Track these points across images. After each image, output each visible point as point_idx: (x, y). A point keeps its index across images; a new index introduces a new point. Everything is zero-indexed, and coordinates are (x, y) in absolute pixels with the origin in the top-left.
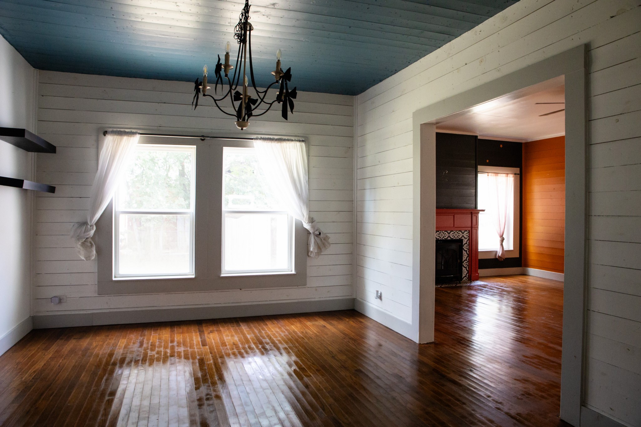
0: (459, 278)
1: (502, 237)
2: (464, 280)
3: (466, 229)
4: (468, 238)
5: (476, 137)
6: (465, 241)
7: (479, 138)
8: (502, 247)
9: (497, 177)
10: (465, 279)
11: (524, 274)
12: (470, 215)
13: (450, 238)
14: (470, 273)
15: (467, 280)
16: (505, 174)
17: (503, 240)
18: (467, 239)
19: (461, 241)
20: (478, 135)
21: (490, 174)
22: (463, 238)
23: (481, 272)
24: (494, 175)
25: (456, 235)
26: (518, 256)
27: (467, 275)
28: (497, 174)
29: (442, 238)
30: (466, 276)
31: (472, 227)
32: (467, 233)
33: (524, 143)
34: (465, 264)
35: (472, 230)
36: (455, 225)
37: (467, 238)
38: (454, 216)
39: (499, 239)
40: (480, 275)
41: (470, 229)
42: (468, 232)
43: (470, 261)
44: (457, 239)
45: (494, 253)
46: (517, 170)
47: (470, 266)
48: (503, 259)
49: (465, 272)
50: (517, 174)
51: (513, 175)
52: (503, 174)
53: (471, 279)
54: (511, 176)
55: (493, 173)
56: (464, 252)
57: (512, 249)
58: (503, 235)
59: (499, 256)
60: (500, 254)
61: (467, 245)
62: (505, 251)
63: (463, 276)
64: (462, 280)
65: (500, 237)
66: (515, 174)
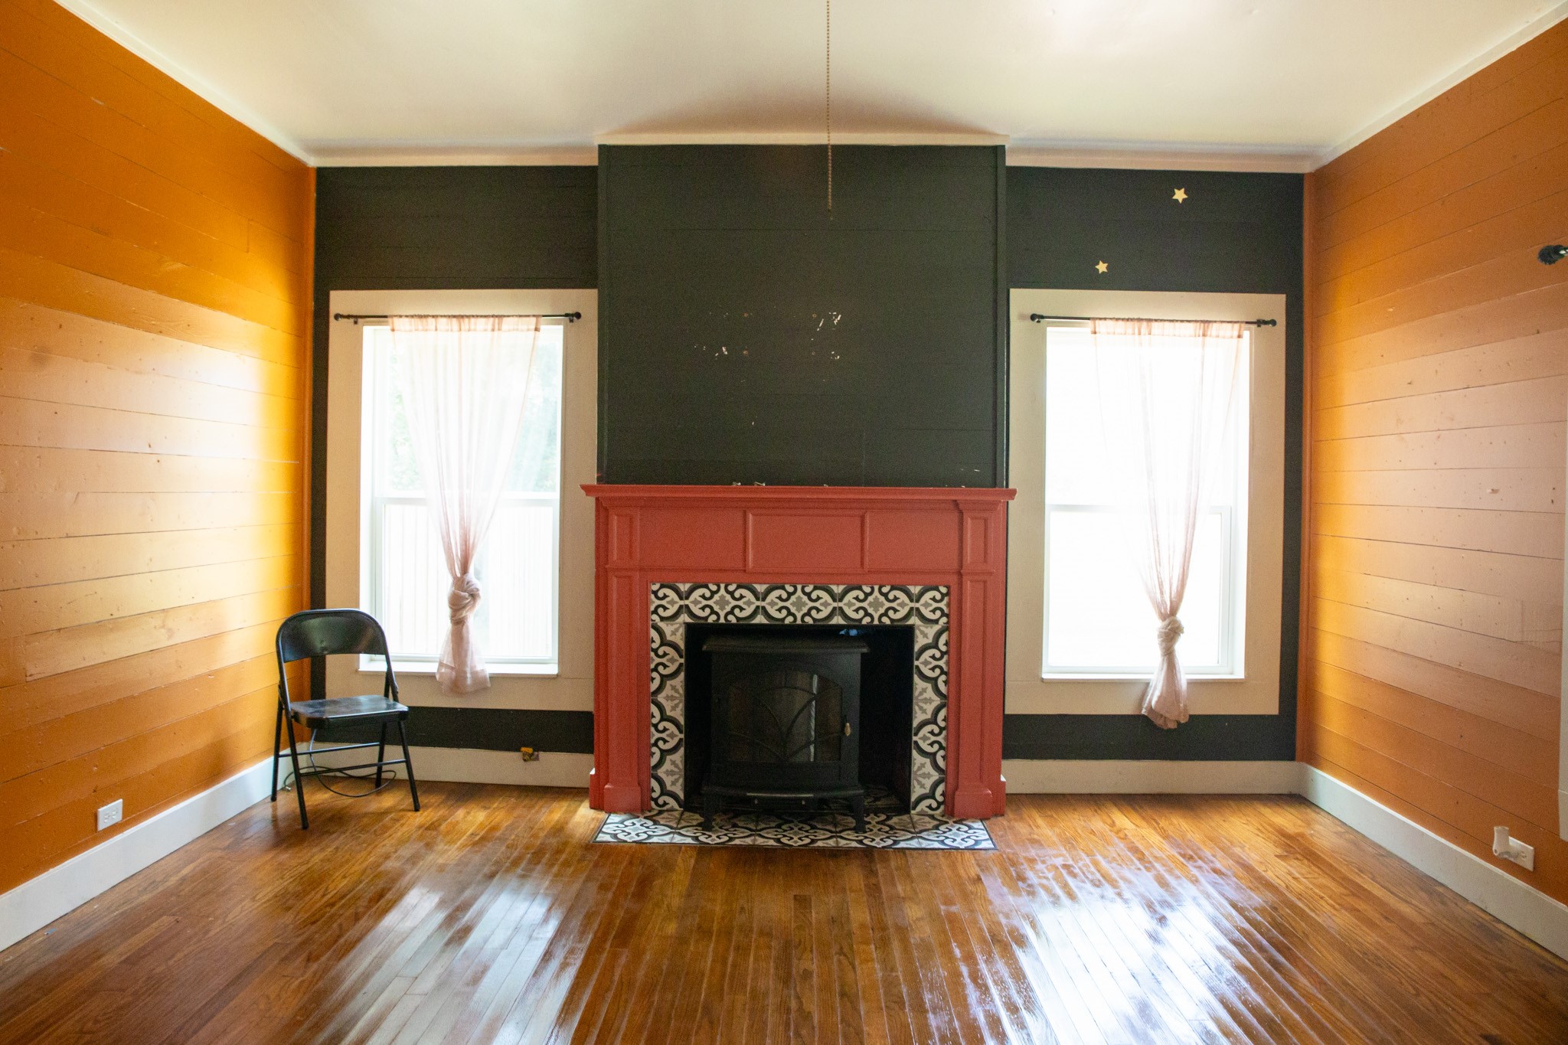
0: (896, 801)
1: (1167, 622)
2: (919, 809)
3: (932, 580)
4: (944, 620)
5: (998, 152)
6: (925, 636)
7: (1011, 161)
8: (1166, 667)
9: (1145, 338)
10: (930, 808)
11: (1299, 798)
12: (955, 516)
13: (844, 616)
14: (950, 780)
15: (938, 812)
16: (1191, 325)
17: (1171, 633)
18: (937, 628)
19: (902, 635)
20: (1007, 146)
21: (1102, 326)
22: (914, 620)
24: (1130, 331)
25: (876, 605)
26: (1274, 710)
27: (940, 789)
28: (1144, 324)
29: (799, 616)
30: (931, 795)
31: (960, 574)
32: (938, 596)
33: (1310, 174)
34: (924, 738)
35: (961, 584)
36: (867, 560)
37: (936, 622)
38: (863, 518)
39: (1156, 625)
41: (953, 580)
42: (943, 595)
43: (954, 729)
44: (883, 625)
45: (1136, 692)
46: (1274, 305)
47: (953, 748)
48: (1179, 723)
49: (928, 776)
50: (1273, 322)
51: (1237, 326)
52: (1178, 324)
53: (951, 812)
54: (1231, 330)
55: (1123, 319)
56: (919, 684)
57: (1240, 674)
58: (1174, 611)
59: (1150, 710)
60: (1154, 697)
61: (938, 655)
62: (1192, 684)
63: (917, 792)
64: (909, 813)
65: (1163, 617)
66: (1259, 323)
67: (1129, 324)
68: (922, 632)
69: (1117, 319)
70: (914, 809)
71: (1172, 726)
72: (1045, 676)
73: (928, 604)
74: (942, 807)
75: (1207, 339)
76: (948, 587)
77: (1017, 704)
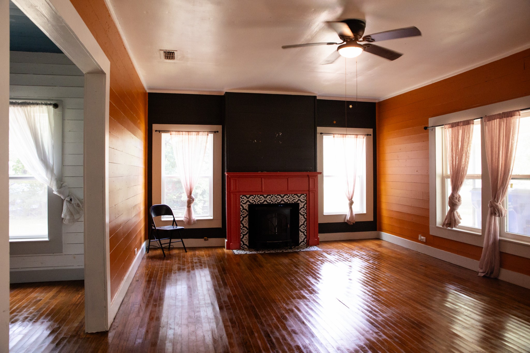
0: (296, 243)
1: (351, 201)
2: (301, 244)
3: (303, 192)
4: (305, 201)
5: (315, 97)
6: (302, 205)
7: (318, 98)
8: (350, 211)
9: (344, 138)
10: (303, 244)
11: (378, 238)
12: (308, 178)
13: (284, 201)
14: (308, 237)
15: (305, 245)
16: (354, 135)
17: (351, 203)
18: (304, 203)
19: (296, 206)
20: (317, 96)
21: (335, 135)
22: (299, 202)
23: (322, 236)
24: (341, 137)
25: (291, 198)
26: (372, 220)
27: (305, 240)
28: (344, 135)
30: (303, 241)
31: (309, 191)
32: (304, 196)
33: (377, 103)
34: (302, 228)
35: (309, 193)
36: (289, 189)
37: (304, 202)
38: (288, 179)
39: (348, 202)
40: (320, 240)
41: (308, 192)
42: (305, 196)
43: (308, 226)
44: (292, 203)
45: (344, 217)
46: (370, 131)
47: (308, 230)
48: (353, 223)
49: (302, 237)
50: (370, 135)
51: (363, 136)
52: (351, 135)
53: (308, 244)
54: (362, 137)
55: (340, 134)
56: (300, 216)
57: (365, 212)
58: (352, 198)
59: (347, 220)
60: (348, 218)
61: (304, 209)
62: (356, 215)
63: (300, 241)
64: (299, 245)
65: (349, 200)
66: (367, 135)
67: (341, 135)
68: (301, 204)
69: (339, 134)
70: (300, 244)
71: (352, 224)
72: (324, 214)
73: (302, 198)
74: (306, 244)
75: (357, 138)
76: (306, 194)
77: (320, 221)
